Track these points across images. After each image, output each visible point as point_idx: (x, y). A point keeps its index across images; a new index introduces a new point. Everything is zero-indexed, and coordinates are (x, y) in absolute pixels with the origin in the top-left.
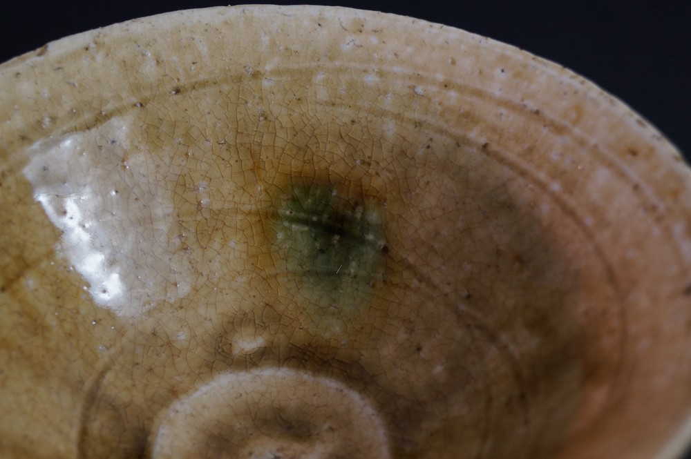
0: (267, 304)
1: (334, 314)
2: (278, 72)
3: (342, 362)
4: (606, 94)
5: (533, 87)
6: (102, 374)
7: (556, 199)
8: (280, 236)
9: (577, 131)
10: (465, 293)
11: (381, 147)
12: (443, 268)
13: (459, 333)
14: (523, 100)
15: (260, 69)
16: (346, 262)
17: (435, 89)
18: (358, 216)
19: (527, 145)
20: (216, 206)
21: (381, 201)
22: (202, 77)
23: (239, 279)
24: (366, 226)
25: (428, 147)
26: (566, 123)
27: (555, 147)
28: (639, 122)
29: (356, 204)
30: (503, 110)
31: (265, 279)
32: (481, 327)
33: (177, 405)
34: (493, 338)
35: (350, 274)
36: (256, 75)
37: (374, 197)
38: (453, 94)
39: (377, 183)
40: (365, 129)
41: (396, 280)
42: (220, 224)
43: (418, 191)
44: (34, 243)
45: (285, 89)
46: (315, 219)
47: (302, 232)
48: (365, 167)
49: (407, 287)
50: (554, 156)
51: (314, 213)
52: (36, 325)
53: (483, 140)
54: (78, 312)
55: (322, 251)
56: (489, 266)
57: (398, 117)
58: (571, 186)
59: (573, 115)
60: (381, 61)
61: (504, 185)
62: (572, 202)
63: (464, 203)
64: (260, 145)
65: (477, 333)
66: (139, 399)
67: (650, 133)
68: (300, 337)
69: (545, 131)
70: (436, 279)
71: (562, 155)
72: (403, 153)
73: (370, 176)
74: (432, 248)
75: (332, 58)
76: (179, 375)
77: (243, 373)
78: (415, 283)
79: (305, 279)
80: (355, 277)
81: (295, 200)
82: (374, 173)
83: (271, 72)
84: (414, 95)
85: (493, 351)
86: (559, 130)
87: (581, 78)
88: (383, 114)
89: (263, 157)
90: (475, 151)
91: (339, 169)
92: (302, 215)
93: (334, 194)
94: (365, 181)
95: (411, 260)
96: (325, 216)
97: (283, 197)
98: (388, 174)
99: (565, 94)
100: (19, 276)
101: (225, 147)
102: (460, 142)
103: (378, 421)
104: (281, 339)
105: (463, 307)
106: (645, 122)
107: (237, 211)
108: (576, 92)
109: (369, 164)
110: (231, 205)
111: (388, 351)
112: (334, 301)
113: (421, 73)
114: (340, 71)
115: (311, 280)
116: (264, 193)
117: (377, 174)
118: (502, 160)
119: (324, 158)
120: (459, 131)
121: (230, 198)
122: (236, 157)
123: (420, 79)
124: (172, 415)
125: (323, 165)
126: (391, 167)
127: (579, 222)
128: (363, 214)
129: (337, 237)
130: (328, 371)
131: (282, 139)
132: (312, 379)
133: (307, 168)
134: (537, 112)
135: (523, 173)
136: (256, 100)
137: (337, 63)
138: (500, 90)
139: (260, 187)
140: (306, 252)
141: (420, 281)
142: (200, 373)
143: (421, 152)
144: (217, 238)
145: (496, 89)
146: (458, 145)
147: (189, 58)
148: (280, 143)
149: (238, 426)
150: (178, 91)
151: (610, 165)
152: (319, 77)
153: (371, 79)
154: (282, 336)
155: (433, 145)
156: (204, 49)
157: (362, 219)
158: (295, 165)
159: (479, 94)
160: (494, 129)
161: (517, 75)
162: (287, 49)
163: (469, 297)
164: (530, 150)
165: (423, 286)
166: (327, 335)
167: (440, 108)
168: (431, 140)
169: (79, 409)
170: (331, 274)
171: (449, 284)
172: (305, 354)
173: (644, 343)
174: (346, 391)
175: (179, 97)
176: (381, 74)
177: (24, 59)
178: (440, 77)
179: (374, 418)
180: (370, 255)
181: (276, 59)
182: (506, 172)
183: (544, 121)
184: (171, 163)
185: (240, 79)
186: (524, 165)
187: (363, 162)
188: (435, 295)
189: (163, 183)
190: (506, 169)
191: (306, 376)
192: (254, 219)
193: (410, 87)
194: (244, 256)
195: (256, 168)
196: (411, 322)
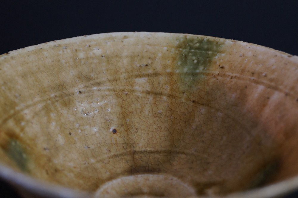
33: (175, 179)
52: (188, 120)
66: (175, 168)
100: (203, 105)
169: (163, 149)
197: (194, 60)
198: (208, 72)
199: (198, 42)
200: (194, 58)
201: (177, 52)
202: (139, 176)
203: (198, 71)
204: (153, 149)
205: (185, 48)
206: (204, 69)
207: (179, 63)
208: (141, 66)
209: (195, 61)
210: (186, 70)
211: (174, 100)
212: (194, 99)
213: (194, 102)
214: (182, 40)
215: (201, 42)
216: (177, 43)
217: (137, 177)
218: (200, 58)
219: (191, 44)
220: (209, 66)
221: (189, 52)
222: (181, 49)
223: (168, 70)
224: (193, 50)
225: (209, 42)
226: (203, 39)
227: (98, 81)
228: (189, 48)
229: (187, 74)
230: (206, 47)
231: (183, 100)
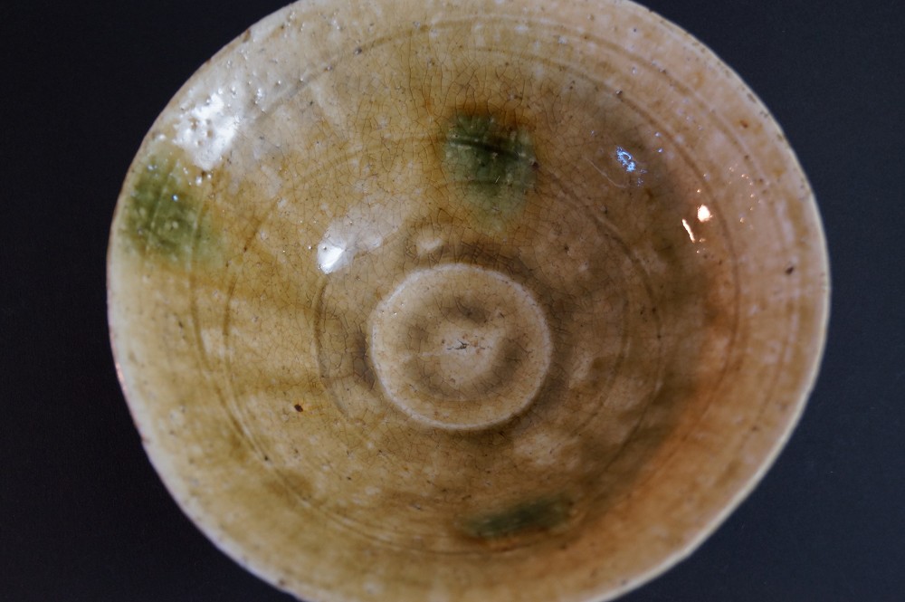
0: (441, 209)
1: (495, 215)
2: (442, 25)
3: (505, 258)
4: (723, 64)
5: (661, 49)
6: (323, 289)
7: (680, 150)
8: (449, 155)
9: (698, 95)
10: (603, 209)
11: (531, 85)
12: (585, 185)
13: (599, 240)
14: (652, 59)
15: (427, 23)
16: (503, 174)
17: (576, 40)
18: (513, 139)
19: (655, 99)
20: (396, 138)
21: (532, 129)
22: (379, 35)
23: (417, 191)
24: (519, 146)
25: (571, 88)
26: (688, 85)
27: (681, 105)
28: (750, 96)
29: (511, 129)
30: (634, 65)
31: (438, 189)
32: (619, 240)
33: (381, 306)
34: (627, 251)
35: (506, 183)
36: (424, 29)
37: (526, 124)
38: (592, 46)
39: (528, 114)
40: (517, 71)
41: (545, 190)
42: (400, 152)
43: (563, 122)
44: (261, 202)
45: (448, 39)
46: (476, 140)
47: (466, 151)
48: (517, 101)
49: (554, 196)
50: (678, 112)
51: (476, 135)
52: (271, 268)
53: (618, 89)
54: (299, 244)
55: (483, 165)
56: (623, 192)
57: (545, 61)
58: (692, 142)
59: (695, 80)
60: (530, 14)
61: (636, 128)
62: (694, 157)
63: (602, 137)
64: (429, 86)
65: (614, 243)
66: (353, 305)
67: (759, 107)
68: (469, 235)
69: (671, 89)
70: (578, 193)
71: (685, 113)
72: (550, 91)
73: (523, 109)
74: (575, 168)
75: (487, 11)
76: (380, 279)
77: (427, 271)
78: (561, 194)
79: (470, 187)
80: (511, 185)
81: (459, 126)
82: (525, 106)
83: (436, 25)
84: (557, 45)
85: (628, 261)
86: (684, 91)
87: (702, 46)
88: (533, 58)
89: (432, 95)
90: (611, 96)
91: (495, 102)
92: (466, 138)
93: (492, 121)
94: (518, 112)
95: (557, 175)
96: (485, 138)
97: (450, 125)
98: (538, 108)
99: (689, 59)
100: (255, 233)
101: (401, 91)
102: (598, 87)
103: (538, 310)
104: (455, 239)
105: (601, 219)
106: (755, 97)
107: (413, 140)
108: (698, 59)
109: (521, 99)
110: (408, 136)
111: (541, 248)
112: (495, 205)
113: (565, 25)
114: (493, 21)
115: (475, 188)
116: (434, 124)
117: (528, 106)
118: (634, 108)
119: (483, 93)
120: (598, 78)
121: (407, 130)
122: (410, 98)
123: (564, 30)
124: (380, 315)
125: (482, 98)
126: (540, 102)
127: (700, 176)
128: (516, 137)
129: (495, 154)
130: (494, 266)
131: (447, 79)
132: (482, 272)
133: (469, 101)
134: (664, 72)
135: (652, 122)
136: (425, 50)
137: (493, 15)
138: (633, 46)
139: (431, 119)
140: (470, 166)
141: (565, 192)
142: (395, 275)
143: (565, 91)
144: (398, 162)
145: (629, 46)
146: (597, 89)
147: (367, 22)
148: (445, 83)
149: (429, 315)
150: (360, 51)
151: (725, 131)
152: (477, 27)
153: (522, 29)
154: (455, 236)
155: (576, 86)
156: (379, 12)
157: (516, 140)
158: (459, 99)
159: (615, 48)
160: (628, 80)
161: (648, 36)
162: (448, 5)
163: (606, 212)
164: (658, 104)
165: (568, 197)
166: (491, 234)
167: (581, 57)
168: (574, 82)
169: (312, 326)
170: (491, 183)
171: (589, 198)
172: (475, 251)
173: (754, 309)
174: (510, 283)
175: (362, 55)
176: (530, 24)
177: (233, 48)
178: (581, 30)
179: (535, 307)
180: (523, 169)
181: (440, 14)
182: (637, 118)
183: (671, 81)
184: (358, 111)
185: (410, 33)
186: (653, 115)
187: (516, 97)
188: (578, 206)
189: (352, 128)
190: (638, 115)
191: (478, 270)
192: (426, 144)
193: (554, 37)
194: (420, 173)
195: (427, 104)
196: (559, 226)
197: (172, 228)
198: (201, 206)
199: (138, 210)
200: (167, 226)
201: (152, 257)
202: (377, 367)
203: (195, 226)
204: (313, 344)
205: (145, 238)
206: (195, 212)
207: (174, 259)
208: (184, 337)
209: (175, 225)
210: (188, 249)
211: (237, 286)
212: (242, 245)
213: (246, 249)
214: (129, 242)
215: (137, 203)
216: (134, 253)
217: (381, 371)
218: (171, 213)
219: (139, 225)
220: (191, 198)
221: (155, 233)
222: (148, 248)
223: (187, 284)
224: (153, 225)
225: (141, 187)
226: (132, 197)
227: (232, 426)
228: (146, 231)
229: (195, 248)
230: (150, 196)
231: (239, 269)
